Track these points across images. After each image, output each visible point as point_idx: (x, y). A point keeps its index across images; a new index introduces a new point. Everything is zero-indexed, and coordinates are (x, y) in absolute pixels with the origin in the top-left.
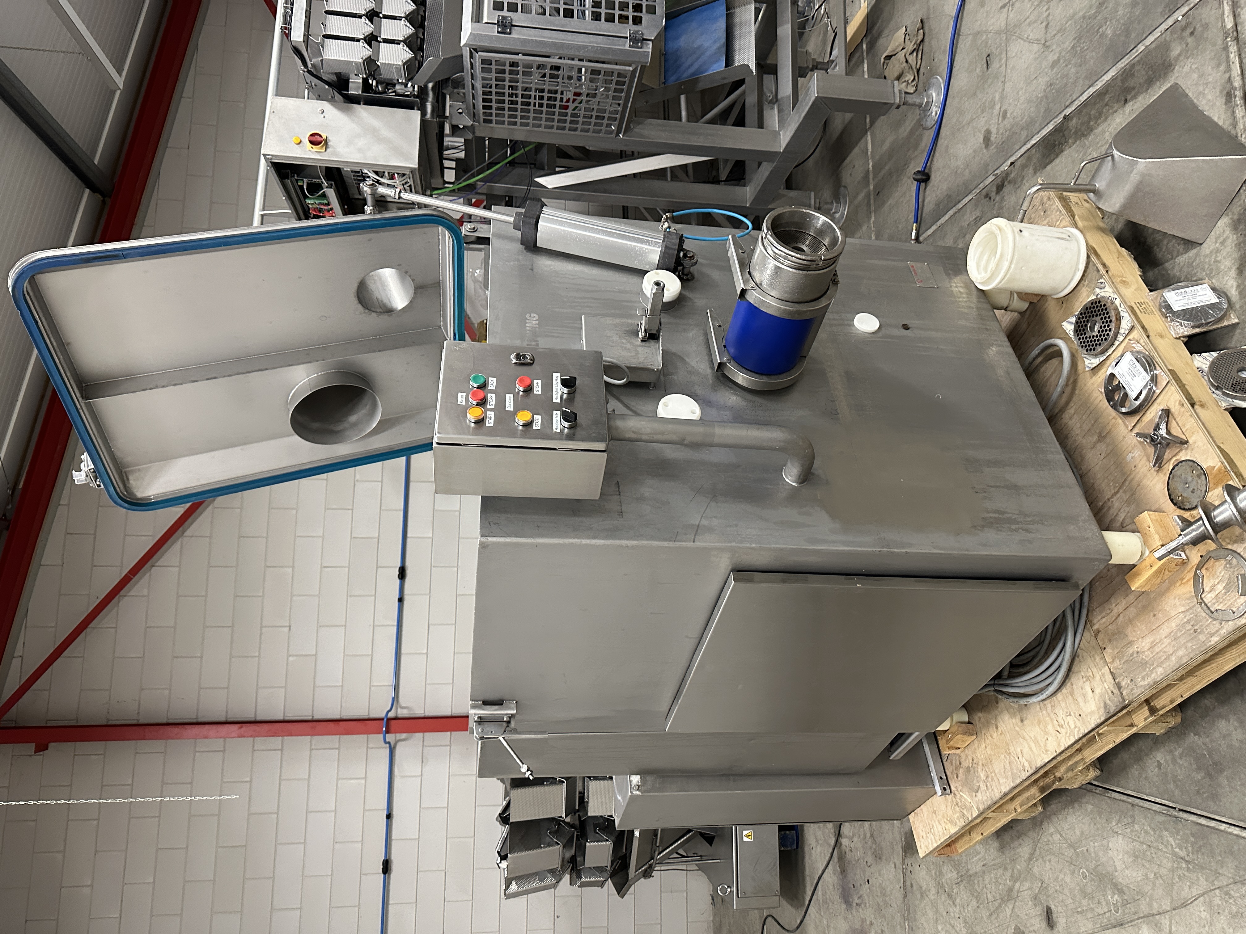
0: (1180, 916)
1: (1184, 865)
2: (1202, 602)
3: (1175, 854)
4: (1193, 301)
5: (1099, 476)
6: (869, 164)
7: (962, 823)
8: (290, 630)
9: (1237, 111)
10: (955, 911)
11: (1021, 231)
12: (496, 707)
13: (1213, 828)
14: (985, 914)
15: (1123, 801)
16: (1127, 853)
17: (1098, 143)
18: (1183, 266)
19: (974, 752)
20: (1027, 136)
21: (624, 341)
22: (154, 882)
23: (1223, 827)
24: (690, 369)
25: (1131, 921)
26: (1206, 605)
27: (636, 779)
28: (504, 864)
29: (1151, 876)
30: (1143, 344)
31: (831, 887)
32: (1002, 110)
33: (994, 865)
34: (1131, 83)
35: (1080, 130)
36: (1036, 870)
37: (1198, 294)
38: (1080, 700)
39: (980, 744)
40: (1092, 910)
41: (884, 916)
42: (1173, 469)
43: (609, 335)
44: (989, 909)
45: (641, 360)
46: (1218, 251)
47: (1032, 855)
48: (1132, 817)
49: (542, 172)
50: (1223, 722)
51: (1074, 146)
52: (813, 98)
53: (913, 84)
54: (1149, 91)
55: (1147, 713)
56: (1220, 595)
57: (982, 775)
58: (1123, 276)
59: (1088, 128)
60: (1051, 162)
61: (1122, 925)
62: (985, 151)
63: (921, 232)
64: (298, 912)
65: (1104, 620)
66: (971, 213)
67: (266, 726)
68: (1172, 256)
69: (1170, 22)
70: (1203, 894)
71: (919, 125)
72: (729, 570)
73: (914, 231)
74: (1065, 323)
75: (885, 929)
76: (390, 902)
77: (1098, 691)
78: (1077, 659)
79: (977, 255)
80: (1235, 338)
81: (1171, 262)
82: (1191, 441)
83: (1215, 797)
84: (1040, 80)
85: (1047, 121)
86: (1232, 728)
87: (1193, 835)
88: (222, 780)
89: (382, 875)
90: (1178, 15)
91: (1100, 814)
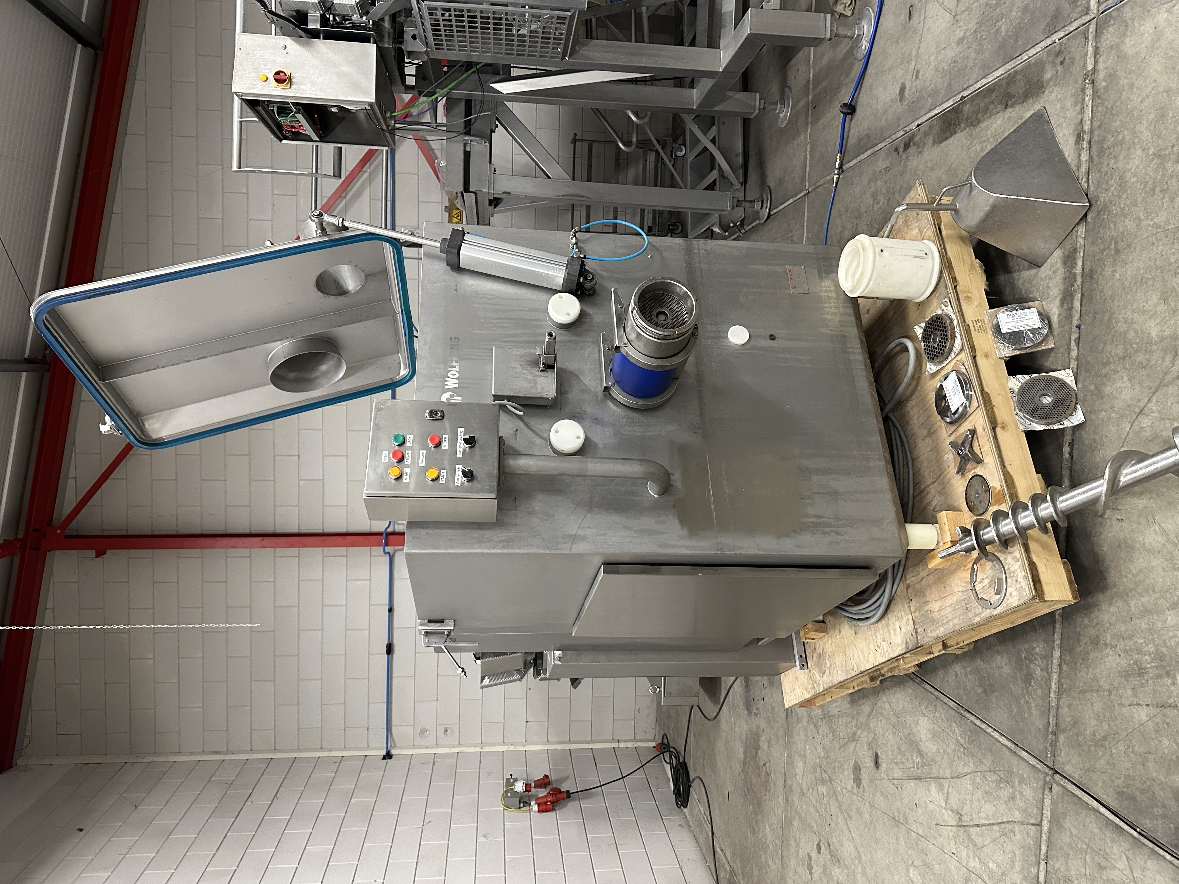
0: (955, 783)
1: (962, 750)
2: (973, 589)
3: (957, 740)
4: (1020, 324)
5: (924, 464)
6: (810, 74)
7: (813, 693)
8: (299, 458)
9: (1082, 155)
10: (818, 738)
11: (882, 251)
12: (439, 624)
13: (983, 729)
14: (837, 746)
15: (931, 693)
16: (929, 730)
17: (982, 137)
18: (1025, 281)
19: (825, 644)
20: (931, 105)
21: (526, 372)
22: (203, 657)
23: (989, 730)
24: (582, 387)
25: (926, 778)
26: (976, 592)
27: (558, 653)
28: (479, 662)
29: (942, 751)
30: (967, 367)
31: (738, 696)
32: (916, 69)
33: (846, 713)
34: (1012, 89)
35: (971, 118)
36: (871, 725)
37: (1026, 317)
38: (892, 632)
39: (828, 640)
40: (903, 763)
41: (772, 727)
42: (971, 479)
43: (514, 366)
44: (839, 743)
45: (539, 391)
46: (1050, 278)
47: (871, 713)
48: (935, 706)
49: (498, 78)
50: (999, 657)
51: (965, 132)
52: (746, 34)
53: (850, 8)
54: (1024, 104)
55: (941, 647)
56: (985, 588)
57: (828, 663)
58: (968, 292)
59: (977, 119)
60: (947, 139)
61: (920, 779)
62: (899, 104)
63: (844, 162)
64: (320, 682)
65: (913, 578)
66: (883, 161)
67: (283, 539)
68: (1019, 268)
69: (1049, 41)
70: (970, 773)
71: (851, 52)
72: (600, 564)
73: (838, 160)
74: (916, 327)
75: (772, 737)
76: (394, 675)
77: (903, 630)
78: (893, 602)
79: (848, 262)
80: (1050, 359)
81: (1018, 273)
82: (985, 461)
83: (987, 708)
84: (948, 51)
85: (948, 97)
86: (1004, 664)
87: (970, 730)
88: (251, 579)
89: (386, 656)
90: (1056, 37)
91: (916, 698)
